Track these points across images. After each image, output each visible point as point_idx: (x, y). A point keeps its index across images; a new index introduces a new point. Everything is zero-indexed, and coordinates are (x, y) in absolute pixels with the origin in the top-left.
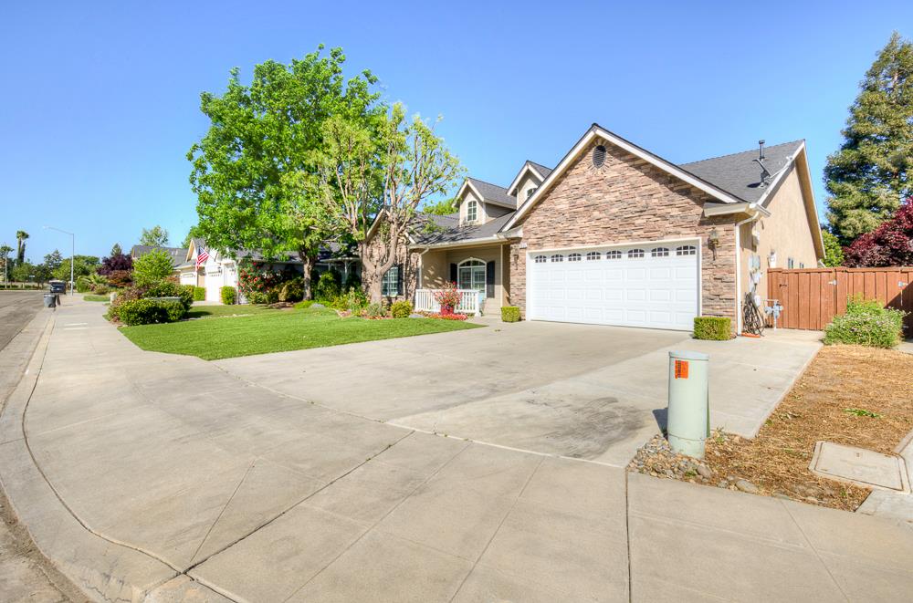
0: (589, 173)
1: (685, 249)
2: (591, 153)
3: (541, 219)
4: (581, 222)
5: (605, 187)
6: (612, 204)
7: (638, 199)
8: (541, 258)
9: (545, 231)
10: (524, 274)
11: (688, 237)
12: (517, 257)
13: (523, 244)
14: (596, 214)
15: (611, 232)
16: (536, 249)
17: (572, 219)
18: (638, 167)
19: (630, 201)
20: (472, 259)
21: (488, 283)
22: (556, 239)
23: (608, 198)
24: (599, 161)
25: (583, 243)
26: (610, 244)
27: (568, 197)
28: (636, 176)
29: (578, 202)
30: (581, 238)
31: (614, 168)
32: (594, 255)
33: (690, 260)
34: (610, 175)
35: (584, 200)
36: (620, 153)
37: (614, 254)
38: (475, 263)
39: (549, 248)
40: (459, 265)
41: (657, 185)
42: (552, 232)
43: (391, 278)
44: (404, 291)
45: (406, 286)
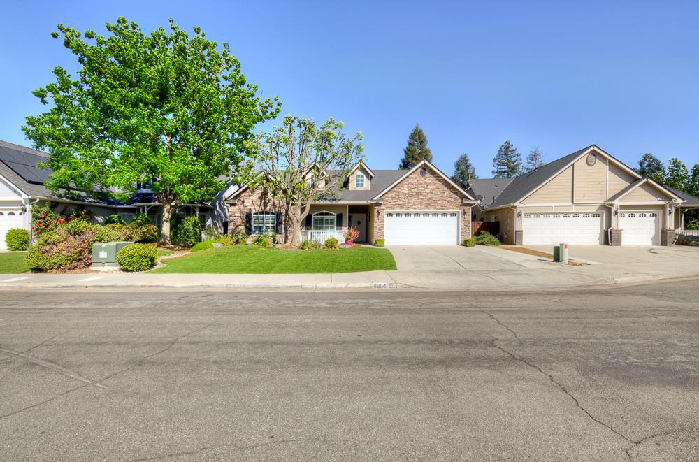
0: (418, 178)
1: (453, 214)
2: (419, 170)
3: (394, 195)
4: (415, 199)
5: (425, 186)
6: (428, 193)
7: (439, 193)
8: (390, 214)
9: (395, 202)
10: (383, 222)
11: (456, 210)
12: (378, 213)
13: (382, 207)
14: (421, 197)
15: (427, 206)
16: (390, 210)
17: (410, 197)
18: (440, 180)
19: (436, 193)
20: (324, 212)
21: (337, 226)
22: (402, 207)
23: (426, 190)
24: (422, 174)
25: (415, 208)
26: (426, 210)
27: (408, 187)
28: (438, 184)
29: (413, 190)
31: (429, 179)
32: (417, 214)
33: (455, 218)
34: (427, 181)
35: (415, 190)
36: (433, 173)
37: (426, 214)
38: (327, 214)
39: (397, 210)
40: (313, 215)
41: (446, 189)
42: (399, 202)
43: (267, 223)
44: (283, 231)
45: (285, 228)
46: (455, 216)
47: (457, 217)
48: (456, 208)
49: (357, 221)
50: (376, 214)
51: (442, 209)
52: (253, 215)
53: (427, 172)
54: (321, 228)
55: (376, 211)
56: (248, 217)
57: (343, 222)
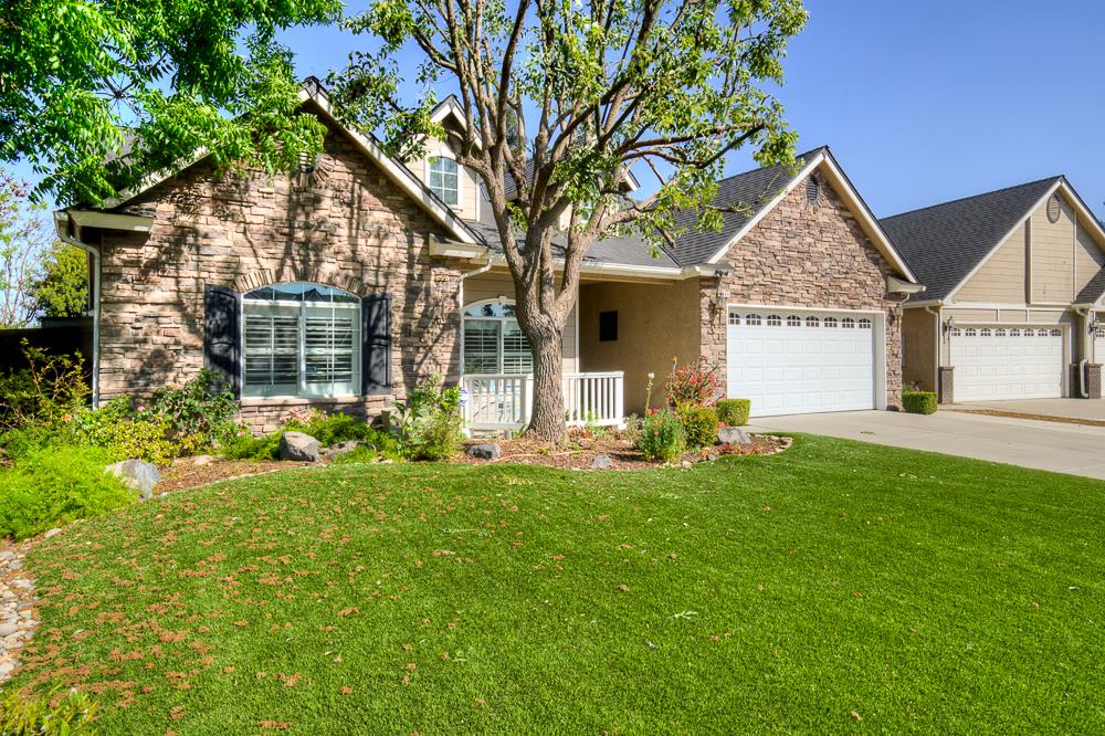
0: (802, 207)
1: (864, 322)
3: (749, 256)
4: (795, 272)
5: (816, 232)
6: (822, 256)
7: (844, 258)
9: (753, 276)
10: (724, 341)
11: (875, 310)
12: (713, 311)
13: (721, 291)
14: (808, 265)
15: (824, 295)
16: (739, 302)
17: (786, 264)
18: (846, 220)
19: (838, 258)
22: (767, 295)
23: (819, 247)
24: (812, 196)
25: (795, 301)
26: (815, 308)
28: (843, 229)
29: (792, 243)
30: (793, 295)
31: (826, 213)
33: (868, 334)
34: (822, 219)
35: (796, 242)
36: (836, 194)
39: (755, 304)
41: (858, 246)
42: (760, 279)
44: (397, 375)
45: (408, 364)
46: (869, 327)
47: (870, 330)
48: (875, 303)
50: (706, 316)
51: (852, 306)
52: (244, 301)
53: (821, 192)
55: (705, 302)
56: (220, 301)
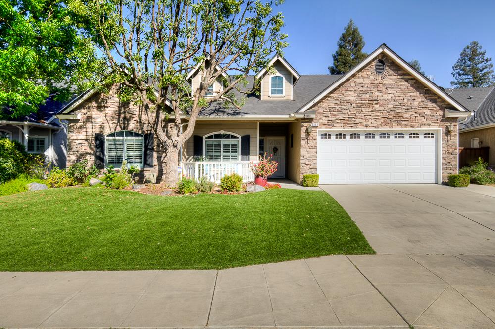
0: (372, 77)
1: (428, 135)
2: (374, 63)
3: (332, 105)
4: (366, 111)
5: (384, 89)
6: (388, 101)
7: (406, 101)
8: (327, 136)
9: (335, 115)
10: (316, 147)
11: (433, 128)
12: (308, 133)
13: (314, 124)
14: (377, 107)
15: (387, 121)
16: (326, 128)
17: (359, 108)
18: (407, 80)
19: (401, 101)
20: (222, 132)
21: (242, 154)
22: (345, 123)
23: (386, 97)
24: (379, 70)
25: (367, 126)
26: (385, 129)
27: (355, 91)
28: (405, 85)
29: (364, 96)
30: (365, 123)
31: (391, 77)
32: (370, 135)
33: (431, 141)
34: (387, 81)
35: (367, 96)
36: (396, 67)
37: (385, 135)
38: (227, 137)
39: (338, 129)
40: (204, 137)
41: (418, 93)
42: (341, 116)
43: (129, 149)
44: (156, 162)
45: (159, 158)
46: (433, 137)
47: (434, 139)
48: (434, 124)
49: (272, 146)
50: (303, 136)
51: (412, 126)
52: (106, 138)
53: (387, 68)
54: (217, 158)
55: (303, 130)
56: (99, 139)
57: (252, 148)
